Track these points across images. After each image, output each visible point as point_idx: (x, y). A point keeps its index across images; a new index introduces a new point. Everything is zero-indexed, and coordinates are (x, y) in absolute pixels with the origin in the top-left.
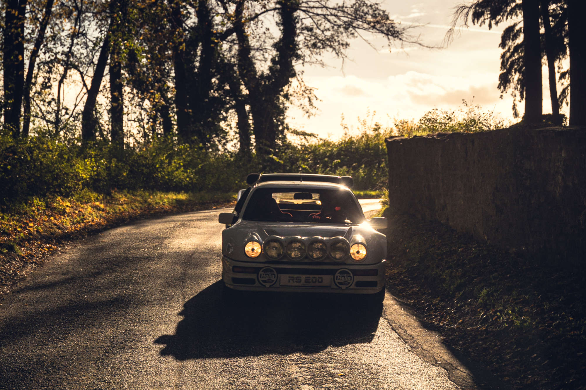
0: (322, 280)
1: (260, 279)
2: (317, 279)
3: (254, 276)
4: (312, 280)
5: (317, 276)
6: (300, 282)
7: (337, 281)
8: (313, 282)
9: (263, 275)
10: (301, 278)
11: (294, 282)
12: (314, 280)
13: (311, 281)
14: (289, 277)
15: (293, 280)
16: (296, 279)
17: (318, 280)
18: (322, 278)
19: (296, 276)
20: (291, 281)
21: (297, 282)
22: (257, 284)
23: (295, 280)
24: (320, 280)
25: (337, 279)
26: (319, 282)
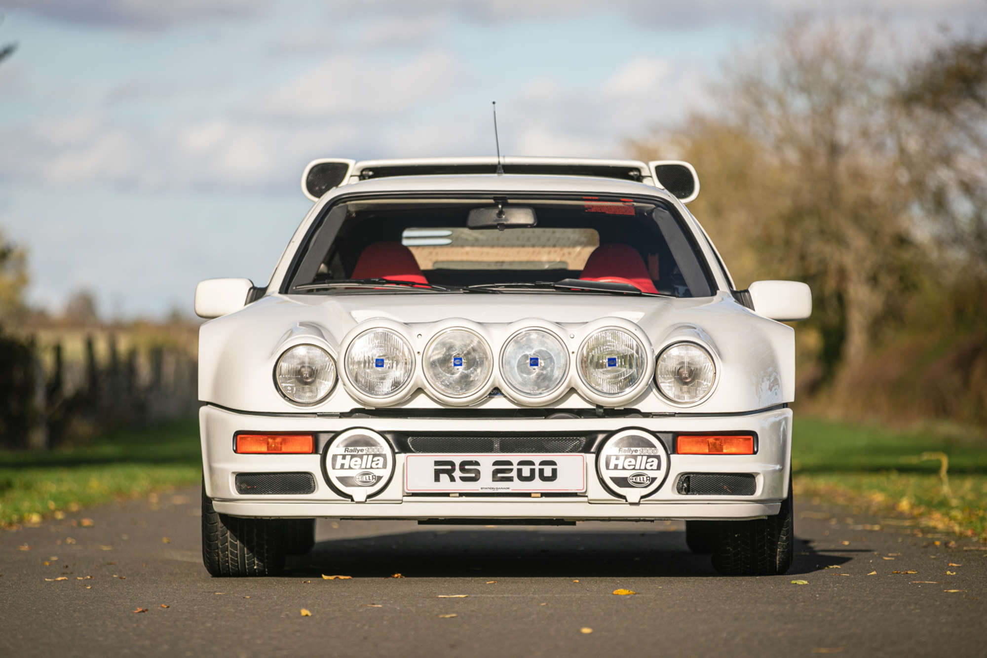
0: (554, 471)
1: (333, 475)
2: (537, 467)
3: (309, 463)
4: (520, 471)
5: (537, 458)
6: (475, 479)
7: (607, 475)
8: (521, 478)
9: (344, 457)
10: (477, 464)
11: (452, 479)
12: (526, 471)
13: (514, 474)
14: (437, 463)
15: (450, 473)
16: (462, 469)
17: (541, 471)
18: (553, 463)
19: (457, 458)
20: (444, 477)
21: (463, 479)
22: (322, 490)
23: (457, 474)
24: (548, 471)
25: (607, 467)
26: (543, 478)
